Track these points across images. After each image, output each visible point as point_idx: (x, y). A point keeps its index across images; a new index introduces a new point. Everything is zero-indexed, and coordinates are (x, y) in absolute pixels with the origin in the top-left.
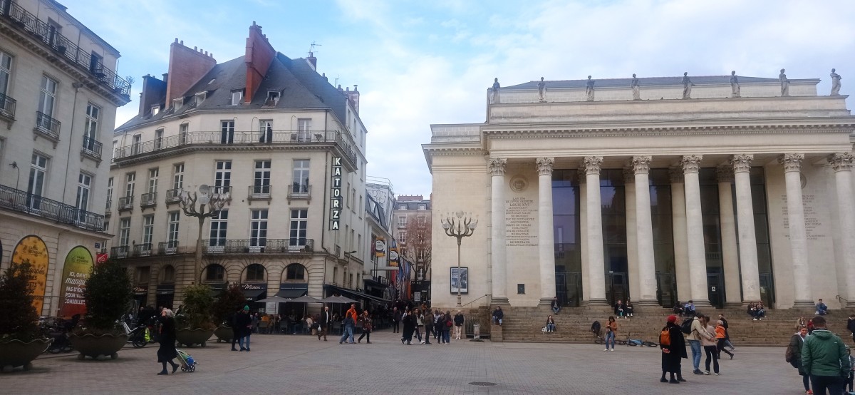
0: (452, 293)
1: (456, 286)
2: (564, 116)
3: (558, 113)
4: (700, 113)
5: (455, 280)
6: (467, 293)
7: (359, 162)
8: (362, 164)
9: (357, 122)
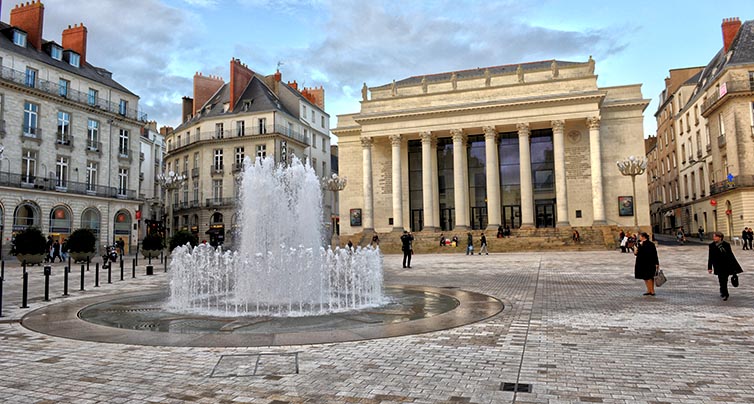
0: (352, 226)
6: (361, 225)
7: (319, 139)
8: (324, 140)
9: (316, 112)
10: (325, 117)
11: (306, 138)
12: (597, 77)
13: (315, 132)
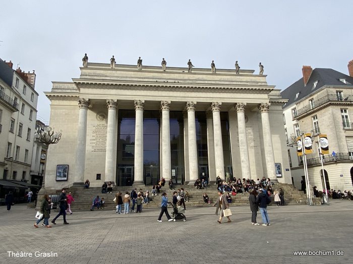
0: (57, 181)
1: (60, 176)
2: (124, 77)
3: (121, 75)
4: (196, 80)
5: (60, 173)
6: (67, 180)
7: (27, 109)
8: (31, 111)
9: (28, 87)
10: (35, 94)
11: (15, 104)
12: (265, 76)
13: (25, 103)
